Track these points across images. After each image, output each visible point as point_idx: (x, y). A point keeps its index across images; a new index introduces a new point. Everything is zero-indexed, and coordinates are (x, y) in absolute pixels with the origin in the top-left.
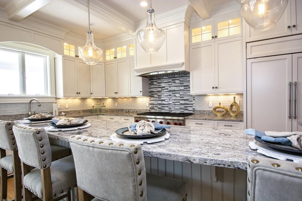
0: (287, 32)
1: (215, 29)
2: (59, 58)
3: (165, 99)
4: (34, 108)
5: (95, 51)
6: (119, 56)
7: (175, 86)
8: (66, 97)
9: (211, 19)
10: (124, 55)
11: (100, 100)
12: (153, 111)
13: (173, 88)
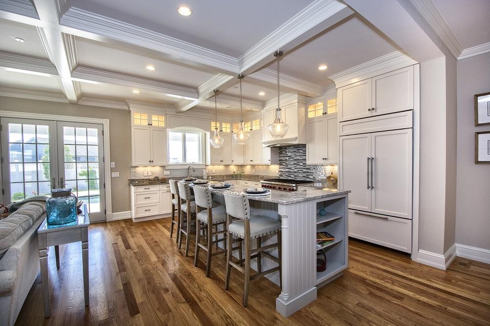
0: (369, 114)
1: (325, 107)
2: (208, 134)
3: (291, 167)
4: (191, 173)
5: (220, 140)
6: (254, 128)
7: (299, 156)
8: (212, 164)
9: (323, 97)
10: (258, 127)
11: (241, 166)
12: (281, 178)
13: (298, 158)
